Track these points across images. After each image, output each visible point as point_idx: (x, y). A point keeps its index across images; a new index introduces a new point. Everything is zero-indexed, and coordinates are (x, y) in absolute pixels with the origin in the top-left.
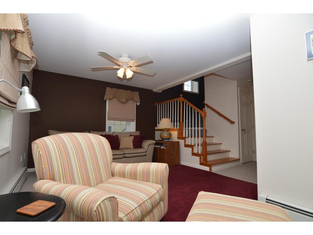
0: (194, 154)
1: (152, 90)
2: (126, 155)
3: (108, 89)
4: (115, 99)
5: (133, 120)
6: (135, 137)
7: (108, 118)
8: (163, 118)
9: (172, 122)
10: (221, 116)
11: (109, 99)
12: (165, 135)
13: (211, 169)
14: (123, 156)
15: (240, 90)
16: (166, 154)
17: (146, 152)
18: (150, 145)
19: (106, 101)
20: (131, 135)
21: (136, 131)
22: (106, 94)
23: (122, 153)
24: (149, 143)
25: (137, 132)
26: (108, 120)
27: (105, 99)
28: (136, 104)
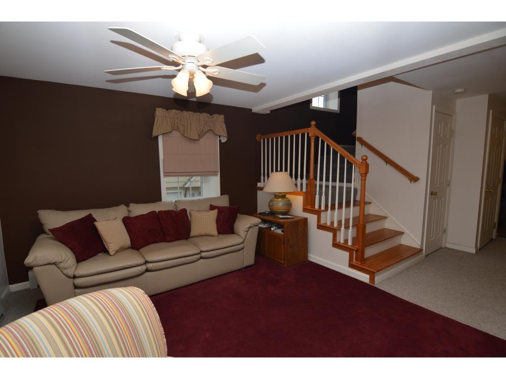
0: (336, 245)
1: (251, 110)
2: (203, 254)
3: (159, 112)
4: (176, 133)
5: (214, 173)
6: (221, 210)
7: (164, 173)
8: (272, 171)
9: (292, 178)
10: (390, 164)
11: (163, 134)
12: (280, 204)
13: (372, 279)
14: (199, 256)
15: (436, 111)
16: (283, 246)
17: (243, 243)
18: (250, 228)
19: (157, 137)
20: (212, 208)
21: (221, 195)
22: (155, 123)
23: (196, 251)
24: (249, 225)
25: (223, 196)
26: (165, 176)
27: (154, 134)
28: (220, 141)
